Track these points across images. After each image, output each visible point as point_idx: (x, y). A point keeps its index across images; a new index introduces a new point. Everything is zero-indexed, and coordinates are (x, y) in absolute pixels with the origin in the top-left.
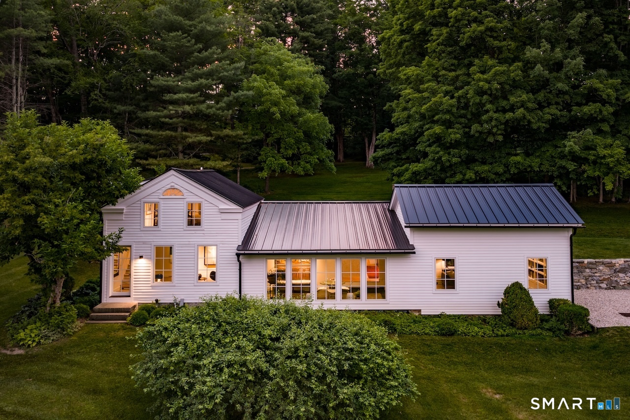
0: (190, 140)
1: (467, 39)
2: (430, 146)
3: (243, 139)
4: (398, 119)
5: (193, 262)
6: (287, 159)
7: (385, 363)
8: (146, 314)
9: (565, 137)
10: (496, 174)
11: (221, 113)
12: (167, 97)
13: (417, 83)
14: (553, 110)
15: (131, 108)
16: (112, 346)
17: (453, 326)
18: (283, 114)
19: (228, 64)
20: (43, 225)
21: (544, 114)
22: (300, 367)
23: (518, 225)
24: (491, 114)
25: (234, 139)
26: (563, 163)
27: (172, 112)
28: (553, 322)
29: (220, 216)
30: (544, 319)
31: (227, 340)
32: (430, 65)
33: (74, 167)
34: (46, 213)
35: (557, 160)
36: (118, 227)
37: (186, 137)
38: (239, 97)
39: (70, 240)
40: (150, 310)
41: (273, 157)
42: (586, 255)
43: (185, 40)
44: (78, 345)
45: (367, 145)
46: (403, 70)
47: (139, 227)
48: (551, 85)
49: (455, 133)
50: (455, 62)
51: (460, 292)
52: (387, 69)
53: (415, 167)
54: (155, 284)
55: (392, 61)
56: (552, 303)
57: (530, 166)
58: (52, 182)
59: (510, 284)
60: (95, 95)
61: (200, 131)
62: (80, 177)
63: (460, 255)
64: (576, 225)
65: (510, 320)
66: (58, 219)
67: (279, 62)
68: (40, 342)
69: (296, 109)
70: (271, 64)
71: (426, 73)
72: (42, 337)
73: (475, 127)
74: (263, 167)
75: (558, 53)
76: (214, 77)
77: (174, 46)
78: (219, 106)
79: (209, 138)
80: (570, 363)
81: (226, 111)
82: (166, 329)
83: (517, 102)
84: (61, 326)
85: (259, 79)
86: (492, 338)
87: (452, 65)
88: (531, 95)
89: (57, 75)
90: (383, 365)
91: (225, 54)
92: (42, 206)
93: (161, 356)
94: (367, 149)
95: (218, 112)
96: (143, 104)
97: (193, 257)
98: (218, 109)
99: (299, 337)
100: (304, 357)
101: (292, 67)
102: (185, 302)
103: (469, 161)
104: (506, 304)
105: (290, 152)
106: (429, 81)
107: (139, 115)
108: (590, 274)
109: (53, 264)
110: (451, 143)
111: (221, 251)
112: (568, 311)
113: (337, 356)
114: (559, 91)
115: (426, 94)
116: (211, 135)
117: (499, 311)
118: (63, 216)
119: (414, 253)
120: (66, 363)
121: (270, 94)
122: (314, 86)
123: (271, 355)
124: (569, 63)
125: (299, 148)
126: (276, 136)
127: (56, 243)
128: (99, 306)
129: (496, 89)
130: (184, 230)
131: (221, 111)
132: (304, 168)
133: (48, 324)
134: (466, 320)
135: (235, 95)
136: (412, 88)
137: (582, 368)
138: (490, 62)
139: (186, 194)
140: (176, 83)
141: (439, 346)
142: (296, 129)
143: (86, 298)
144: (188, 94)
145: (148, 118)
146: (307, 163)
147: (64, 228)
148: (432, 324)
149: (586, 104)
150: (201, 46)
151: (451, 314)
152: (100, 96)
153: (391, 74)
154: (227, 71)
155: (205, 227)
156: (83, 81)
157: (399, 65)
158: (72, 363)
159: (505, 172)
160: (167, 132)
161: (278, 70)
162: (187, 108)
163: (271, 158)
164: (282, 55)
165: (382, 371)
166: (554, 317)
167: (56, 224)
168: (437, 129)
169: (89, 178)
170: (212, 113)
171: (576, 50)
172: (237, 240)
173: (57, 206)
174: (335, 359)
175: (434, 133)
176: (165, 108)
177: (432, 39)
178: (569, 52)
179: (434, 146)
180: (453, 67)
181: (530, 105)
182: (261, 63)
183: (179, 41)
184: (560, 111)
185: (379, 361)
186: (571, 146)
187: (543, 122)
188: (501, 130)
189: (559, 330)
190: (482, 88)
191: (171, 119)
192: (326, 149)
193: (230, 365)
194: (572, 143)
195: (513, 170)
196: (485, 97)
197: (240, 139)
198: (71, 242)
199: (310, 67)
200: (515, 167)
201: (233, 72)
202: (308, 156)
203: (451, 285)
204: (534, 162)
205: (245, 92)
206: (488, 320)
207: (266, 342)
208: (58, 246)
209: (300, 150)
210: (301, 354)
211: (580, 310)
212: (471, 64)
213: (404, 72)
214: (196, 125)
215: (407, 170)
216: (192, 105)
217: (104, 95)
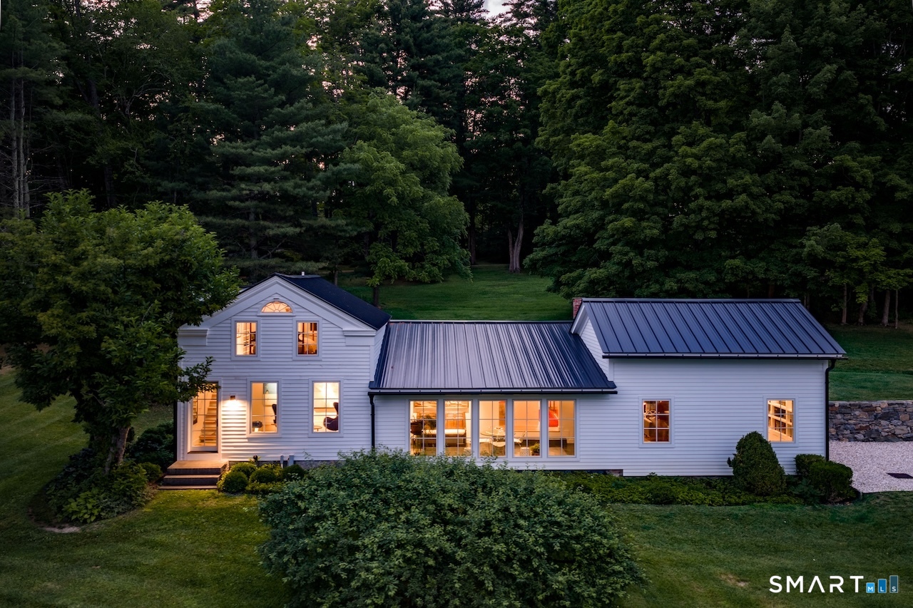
0: (271, 233)
1: (670, 96)
2: (614, 244)
3: (344, 231)
4: (567, 207)
5: (306, 405)
6: (407, 260)
7: (605, 541)
8: (245, 476)
9: (802, 234)
10: (706, 283)
11: (315, 195)
12: (237, 170)
13: (596, 157)
14: (787, 197)
15: (182, 185)
16: (203, 520)
17: (671, 491)
18: (401, 197)
19: (323, 125)
20: (109, 352)
21: (774, 202)
22: (496, 547)
23: (756, 355)
24: (701, 200)
25: (333, 232)
26: (799, 268)
27: (244, 192)
28: (803, 487)
29: (343, 341)
30: (791, 482)
31: (391, 512)
32: (614, 133)
33: (145, 272)
34: (111, 337)
35: (789, 265)
36: (204, 356)
37: (265, 228)
38: (340, 172)
39: (146, 374)
40: (248, 471)
41: (387, 257)
42: (836, 396)
43: (260, 89)
44: (156, 520)
45: (511, 242)
46: (575, 139)
47: (229, 356)
48: (784, 162)
49: (651, 228)
50: (652, 128)
51: (677, 445)
52: (551, 136)
53: (593, 273)
54: (252, 435)
55: (559, 126)
56: (801, 461)
57: (752, 272)
58: (115, 292)
59: (745, 434)
60: (130, 165)
61: (284, 219)
62: (152, 284)
63: (676, 396)
64: (835, 356)
65: (745, 483)
66: (129, 345)
67: (393, 123)
68: (100, 515)
69: (419, 190)
70: (382, 126)
71: (608, 143)
72: (102, 509)
73: (678, 220)
74: (373, 271)
75: (796, 118)
76: (304, 143)
77: (245, 97)
78: (311, 184)
79: (298, 230)
80: (831, 541)
81: (321, 192)
82: (300, 497)
83: (738, 186)
84: (128, 493)
85: (366, 148)
86: (723, 507)
87: (648, 133)
88: (756, 177)
89: (74, 136)
90: (601, 544)
91: (318, 110)
92: (104, 326)
93: (299, 533)
94: (510, 246)
95: (310, 193)
96: (200, 180)
97: (306, 397)
98: (309, 189)
99: (489, 507)
100: (499, 534)
101: (413, 131)
102: (296, 459)
103: (667, 267)
104: (741, 462)
105: (411, 250)
106: (614, 155)
107: (195, 195)
108: (842, 421)
109: (123, 407)
110: (644, 240)
111: (345, 390)
112: (825, 470)
113: (544, 532)
114: (796, 170)
115: (610, 174)
116: (300, 225)
117: (729, 471)
118: (138, 340)
119: (616, 393)
120: (144, 544)
121: (383, 168)
122: (443, 160)
123: (454, 531)
124: (811, 133)
125: (422, 245)
126: (391, 227)
127: (126, 378)
128: (174, 466)
129: (710, 168)
130: (294, 361)
131: (314, 192)
132: (429, 273)
133: (109, 490)
134: (685, 484)
135: (335, 169)
136: (588, 164)
137: (848, 546)
138: (702, 131)
139: (296, 310)
140: (249, 150)
141: (654, 518)
142: (418, 218)
143: (153, 454)
144: (266, 167)
145: (208, 200)
146: (434, 265)
147: (139, 357)
148: (640, 489)
149: (834, 188)
150: (284, 98)
151: (665, 475)
152: (137, 168)
153: (556, 143)
154: (323, 136)
155: (324, 356)
156: (113, 146)
157: (568, 131)
158: (154, 545)
159: (718, 280)
160: (238, 220)
161: (393, 134)
162: (267, 187)
163: (385, 259)
164: (398, 112)
165: (601, 552)
166: (804, 480)
167: (127, 352)
168: (627, 222)
169: (165, 288)
170: (302, 194)
171: (819, 115)
172: (368, 374)
173: (126, 326)
174: (540, 537)
175: (622, 226)
176: (233, 186)
177: (619, 95)
178: (809, 117)
179: (620, 244)
180: (647, 136)
181: (755, 190)
182: (368, 123)
183: (251, 89)
184: (796, 197)
185: (597, 538)
186: (812, 246)
187: (771, 213)
188: (713, 223)
189: (812, 496)
190: (690, 166)
191: (242, 201)
192: (459, 248)
193: (400, 545)
194: (813, 242)
195: (729, 278)
196: (693, 178)
197: (341, 231)
198: (148, 377)
199: (438, 132)
200: (732, 273)
201: (331, 136)
202: (435, 257)
203: (664, 436)
204: (758, 267)
205: (349, 165)
206: (714, 484)
207: (445, 515)
208: (128, 382)
209: (425, 247)
210: (496, 530)
211: (841, 470)
212: (674, 132)
213: (578, 142)
214: (279, 212)
215: (580, 277)
216: (272, 183)
217: (142, 165)
